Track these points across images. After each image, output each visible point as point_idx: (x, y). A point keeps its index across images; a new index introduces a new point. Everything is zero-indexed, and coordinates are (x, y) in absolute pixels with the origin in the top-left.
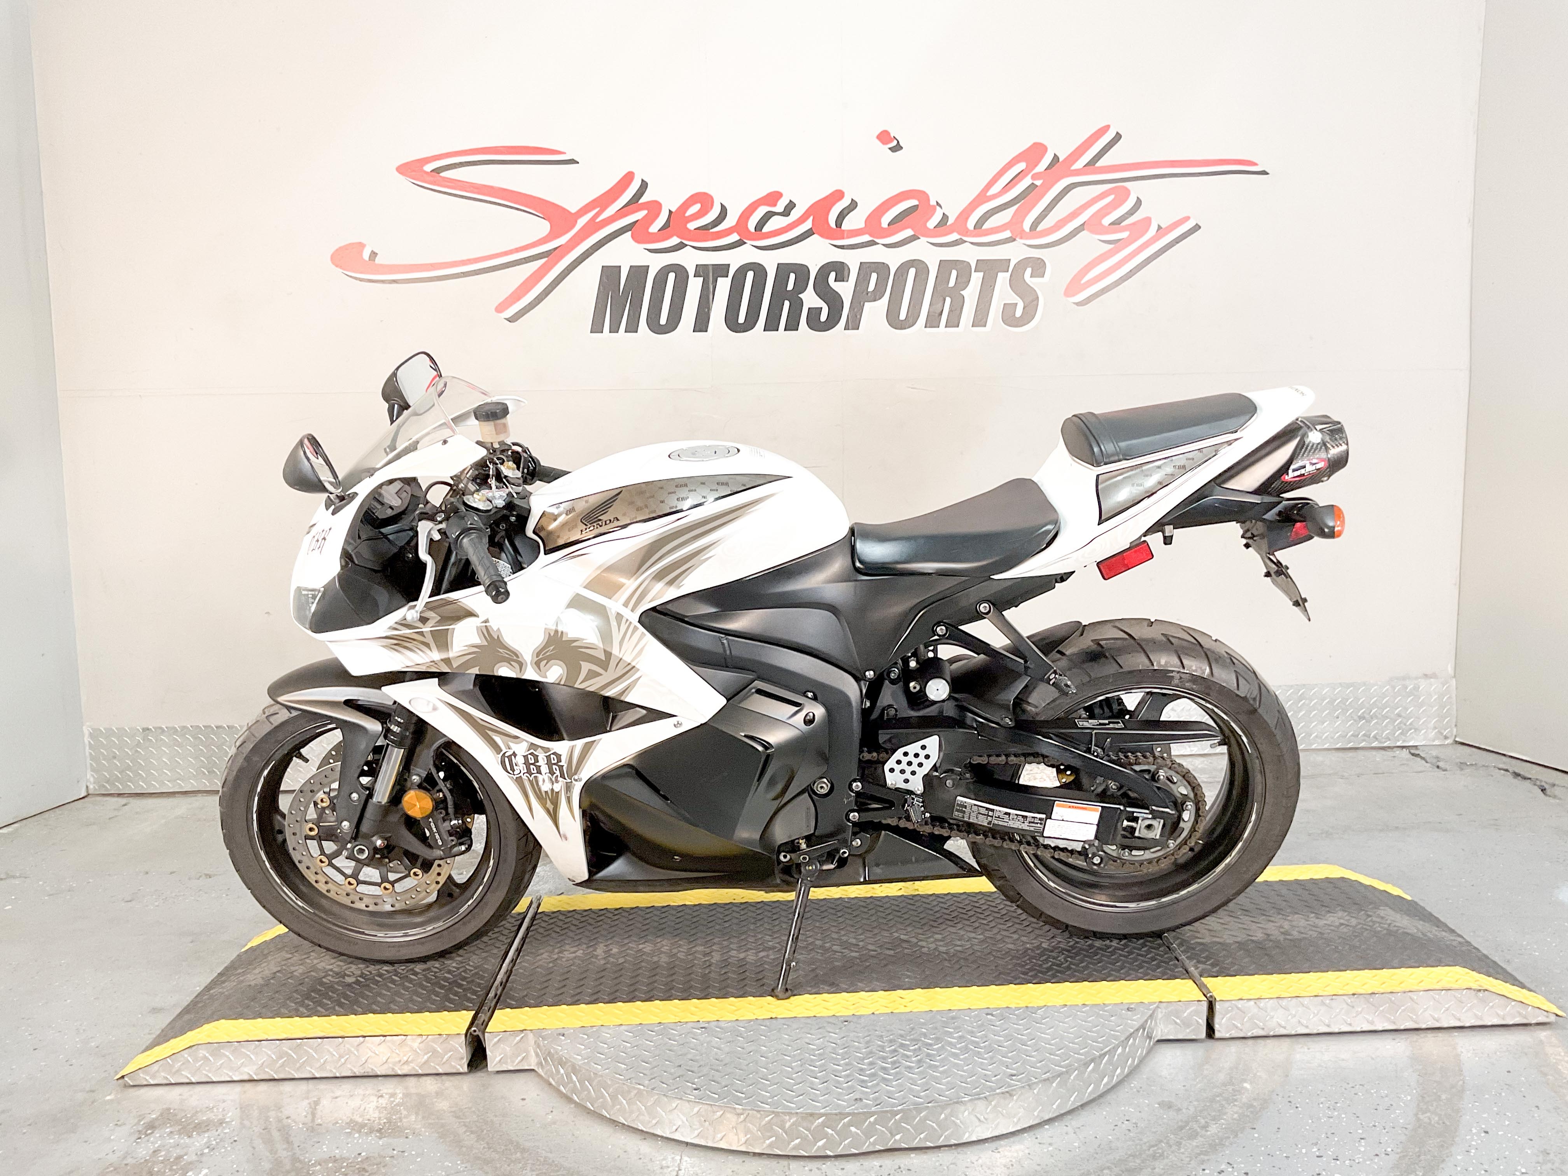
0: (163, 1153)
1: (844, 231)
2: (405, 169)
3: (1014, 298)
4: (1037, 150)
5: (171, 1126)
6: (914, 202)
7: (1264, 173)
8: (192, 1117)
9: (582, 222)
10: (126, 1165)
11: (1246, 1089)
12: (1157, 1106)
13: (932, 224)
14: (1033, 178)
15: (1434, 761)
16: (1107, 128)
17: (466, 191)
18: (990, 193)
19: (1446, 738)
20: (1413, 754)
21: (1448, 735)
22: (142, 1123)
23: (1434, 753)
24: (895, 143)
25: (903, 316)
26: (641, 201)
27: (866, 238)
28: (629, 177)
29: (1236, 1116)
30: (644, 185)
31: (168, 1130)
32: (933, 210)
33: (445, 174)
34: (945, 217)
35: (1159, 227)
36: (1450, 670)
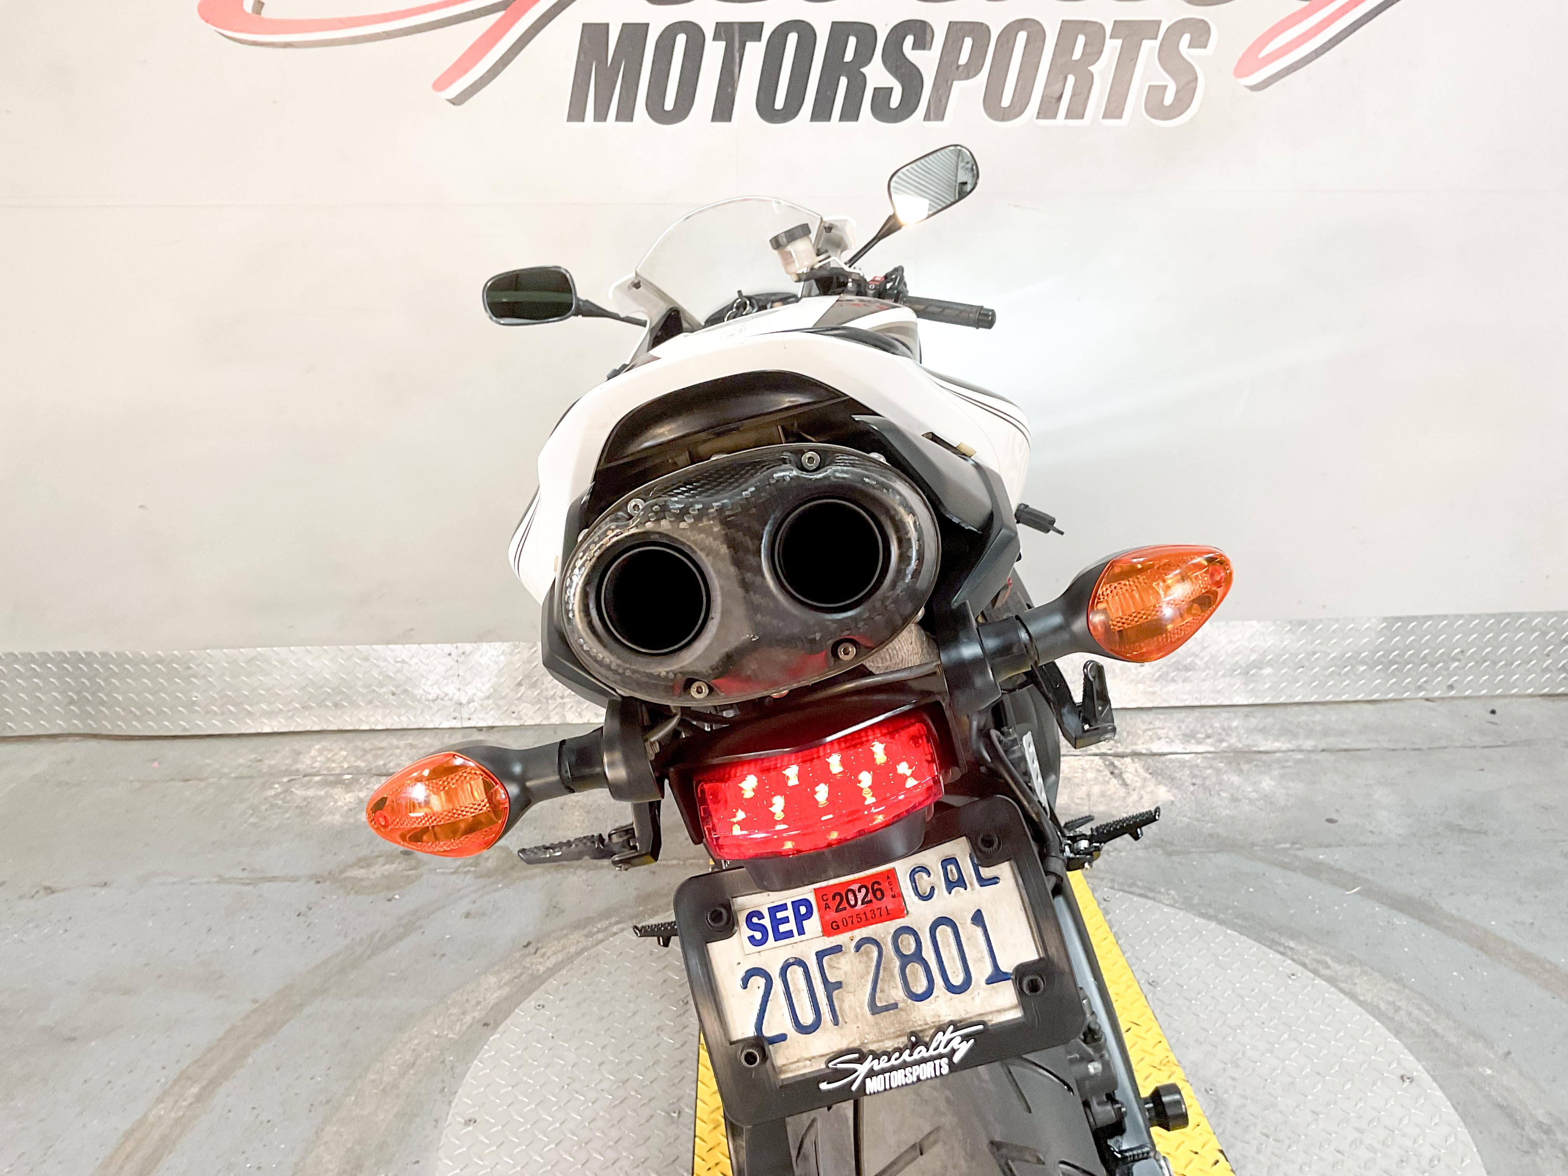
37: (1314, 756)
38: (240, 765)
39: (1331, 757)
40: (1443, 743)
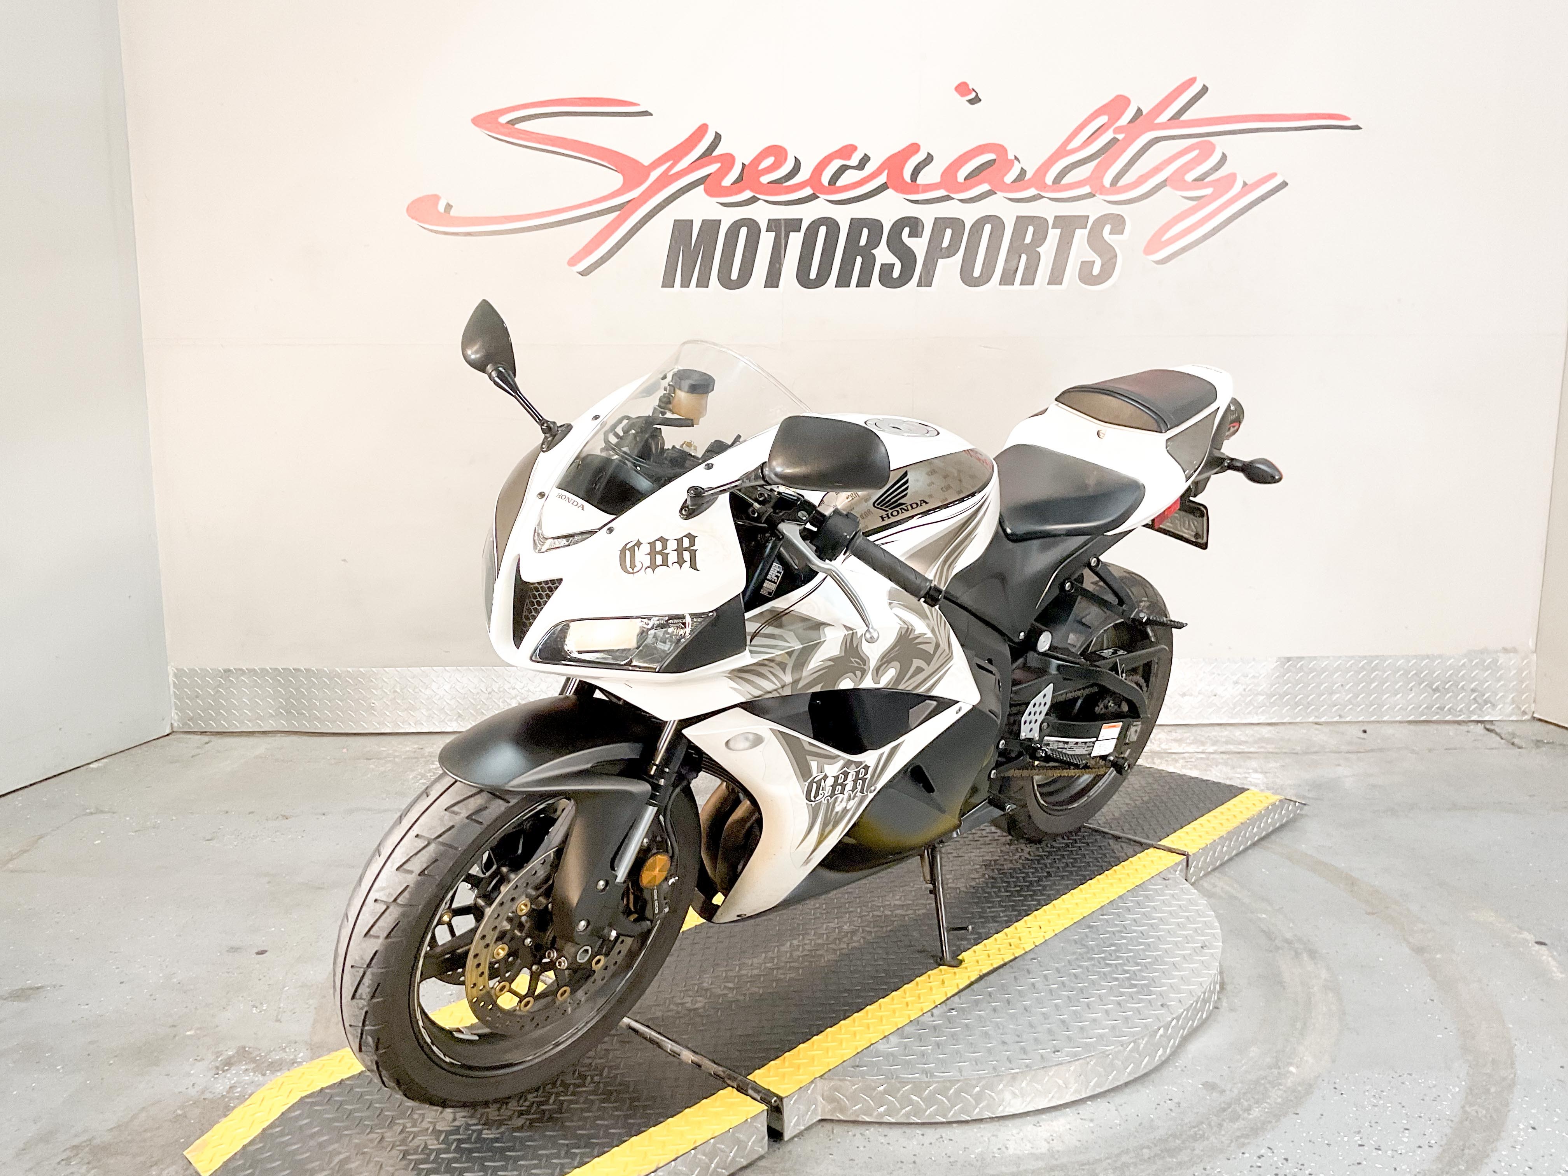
0: (239, 1090)
1: (918, 185)
2: (479, 121)
3: (1091, 256)
4: (1119, 103)
5: (246, 1064)
6: (991, 156)
7: (1357, 128)
8: (265, 1056)
9: (655, 175)
10: (204, 1099)
11: (1291, 1072)
12: (1200, 1086)
13: (1009, 178)
14: (1115, 132)
15: (1509, 737)
16: (1193, 81)
17: (540, 143)
18: (1070, 147)
19: (1524, 713)
20: (1488, 730)
21: (1527, 711)
22: (219, 1059)
23: (1510, 728)
24: (973, 95)
25: (977, 273)
26: (714, 154)
27: (942, 193)
28: (702, 129)
29: (1279, 1100)
30: (718, 137)
31: (243, 1067)
32: (1011, 163)
33: (520, 126)
34: (1023, 172)
35: (1245, 184)
36: (1531, 644)
37: (1212, 756)
38: (408, 751)
39: (1225, 756)
40: (1315, 750)
